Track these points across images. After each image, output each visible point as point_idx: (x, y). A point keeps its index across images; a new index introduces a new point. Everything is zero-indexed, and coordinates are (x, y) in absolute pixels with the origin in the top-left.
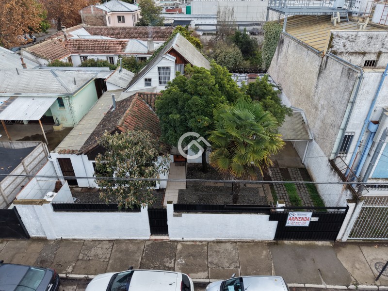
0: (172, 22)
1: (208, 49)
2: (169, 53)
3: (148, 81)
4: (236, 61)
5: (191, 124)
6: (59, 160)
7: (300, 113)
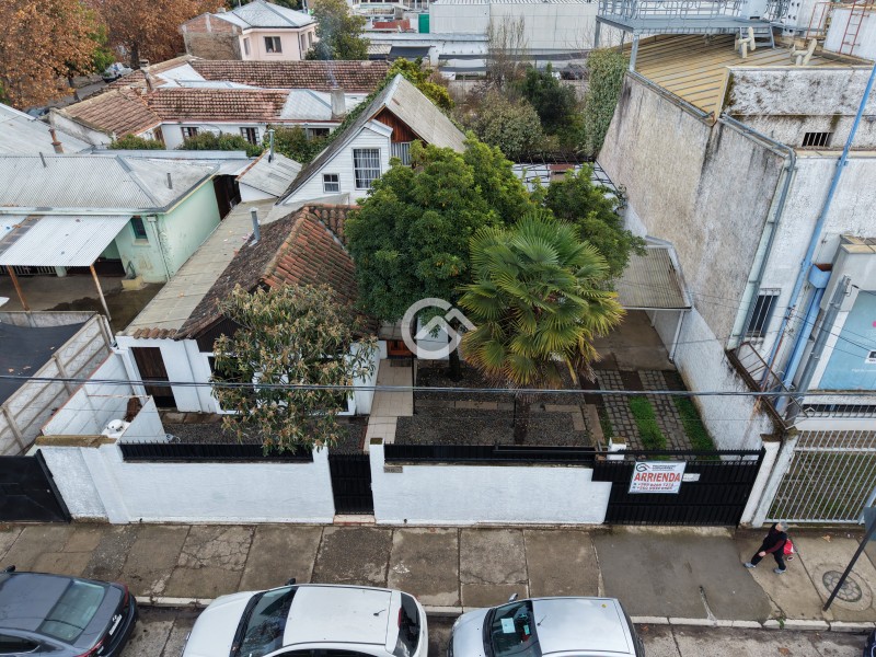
0: (388, 50)
1: (466, 110)
2: (378, 117)
3: (332, 180)
4: (527, 137)
5: (422, 270)
6: (136, 351)
7: (665, 250)
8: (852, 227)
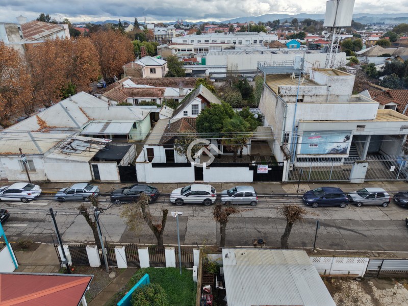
0: (191, 71)
1: (220, 92)
2: (198, 97)
3: (186, 113)
4: (238, 101)
5: (213, 127)
6: (148, 149)
7: (270, 127)
8: (302, 118)
